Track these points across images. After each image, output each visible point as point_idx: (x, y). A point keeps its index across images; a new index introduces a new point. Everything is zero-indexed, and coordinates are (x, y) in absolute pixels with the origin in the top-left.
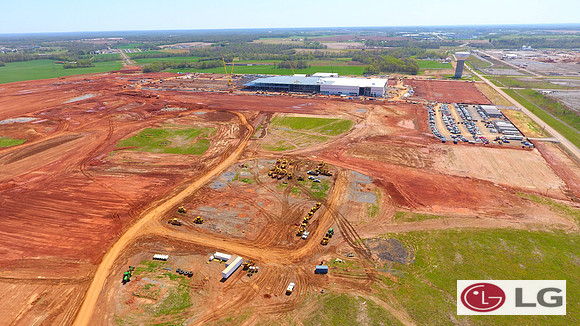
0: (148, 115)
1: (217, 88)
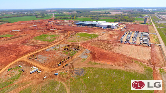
0: (46, 31)
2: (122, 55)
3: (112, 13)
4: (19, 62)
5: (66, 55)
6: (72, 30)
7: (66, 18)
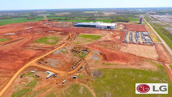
0: (44, 33)
1: (66, 26)
2: (131, 54)
3: (105, 13)
4: (29, 67)
5: (77, 58)
6: (72, 31)
7: (60, 19)
